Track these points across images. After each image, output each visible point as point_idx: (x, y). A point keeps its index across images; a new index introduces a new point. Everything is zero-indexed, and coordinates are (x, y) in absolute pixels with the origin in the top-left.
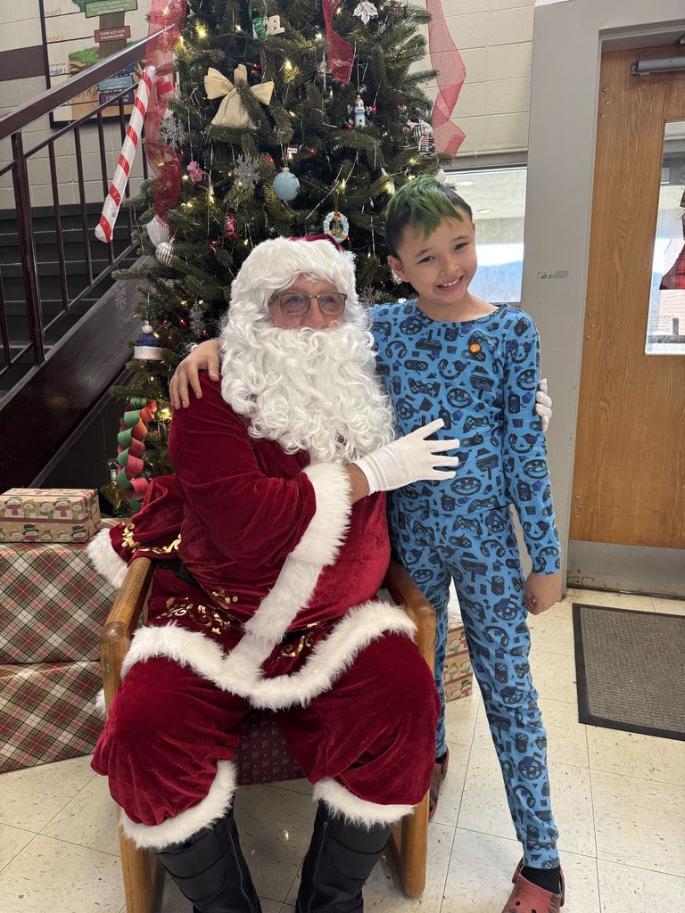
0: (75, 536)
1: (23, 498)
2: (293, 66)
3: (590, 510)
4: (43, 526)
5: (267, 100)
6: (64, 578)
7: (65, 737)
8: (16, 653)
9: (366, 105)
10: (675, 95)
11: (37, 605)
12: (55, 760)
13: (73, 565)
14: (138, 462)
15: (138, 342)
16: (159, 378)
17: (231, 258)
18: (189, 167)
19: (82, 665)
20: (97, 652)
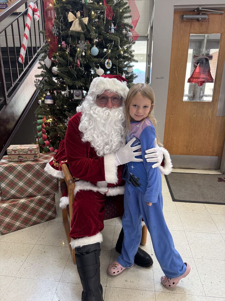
0: (35, 159)
1: (17, 148)
2: (94, 13)
3: (167, 146)
4: (24, 156)
5: (86, 23)
6: (33, 171)
7: (34, 219)
8: (18, 195)
9: (114, 26)
10: (193, 26)
11: (25, 180)
12: (31, 226)
13: (36, 167)
14: (45, 136)
15: (46, 98)
16: (50, 109)
17: (76, 72)
18: (62, 43)
19: (39, 197)
20: (43, 192)
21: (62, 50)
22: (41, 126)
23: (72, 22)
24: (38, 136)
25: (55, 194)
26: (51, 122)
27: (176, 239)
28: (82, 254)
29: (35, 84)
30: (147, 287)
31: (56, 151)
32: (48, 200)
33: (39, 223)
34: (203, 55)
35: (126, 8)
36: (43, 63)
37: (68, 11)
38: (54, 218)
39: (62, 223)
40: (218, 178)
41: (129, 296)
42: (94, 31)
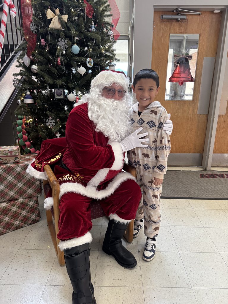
0: (15, 160)
2: (74, 10)
4: (4, 158)
5: (66, 21)
6: (14, 174)
7: (17, 223)
9: (95, 24)
10: (172, 26)
11: (5, 183)
12: (14, 230)
13: (17, 169)
14: (26, 136)
15: (26, 97)
16: (31, 109)
17: (56, 71)
18: (41, 41)
19: (21, 200)
20: (26, 195)
21: (41, 47)
22: (21, 127)
23: (51, 19)
24: (18, 137)
25: (38, 197)
26: (31, 122)
27: (162, 234)
28: (71, 255)
29: (13, 83)
30: (135, 284)
31: (38, 152)
32: (31, 203)
33: (22, 227)
34: (183, 55)
35: (106, 7)
36: (21, 61)
37: (46, 7)
38: (38, 221)
39: (46, 226)
40: (200, 174)
41: (118, 294)
42: (74, 29)
